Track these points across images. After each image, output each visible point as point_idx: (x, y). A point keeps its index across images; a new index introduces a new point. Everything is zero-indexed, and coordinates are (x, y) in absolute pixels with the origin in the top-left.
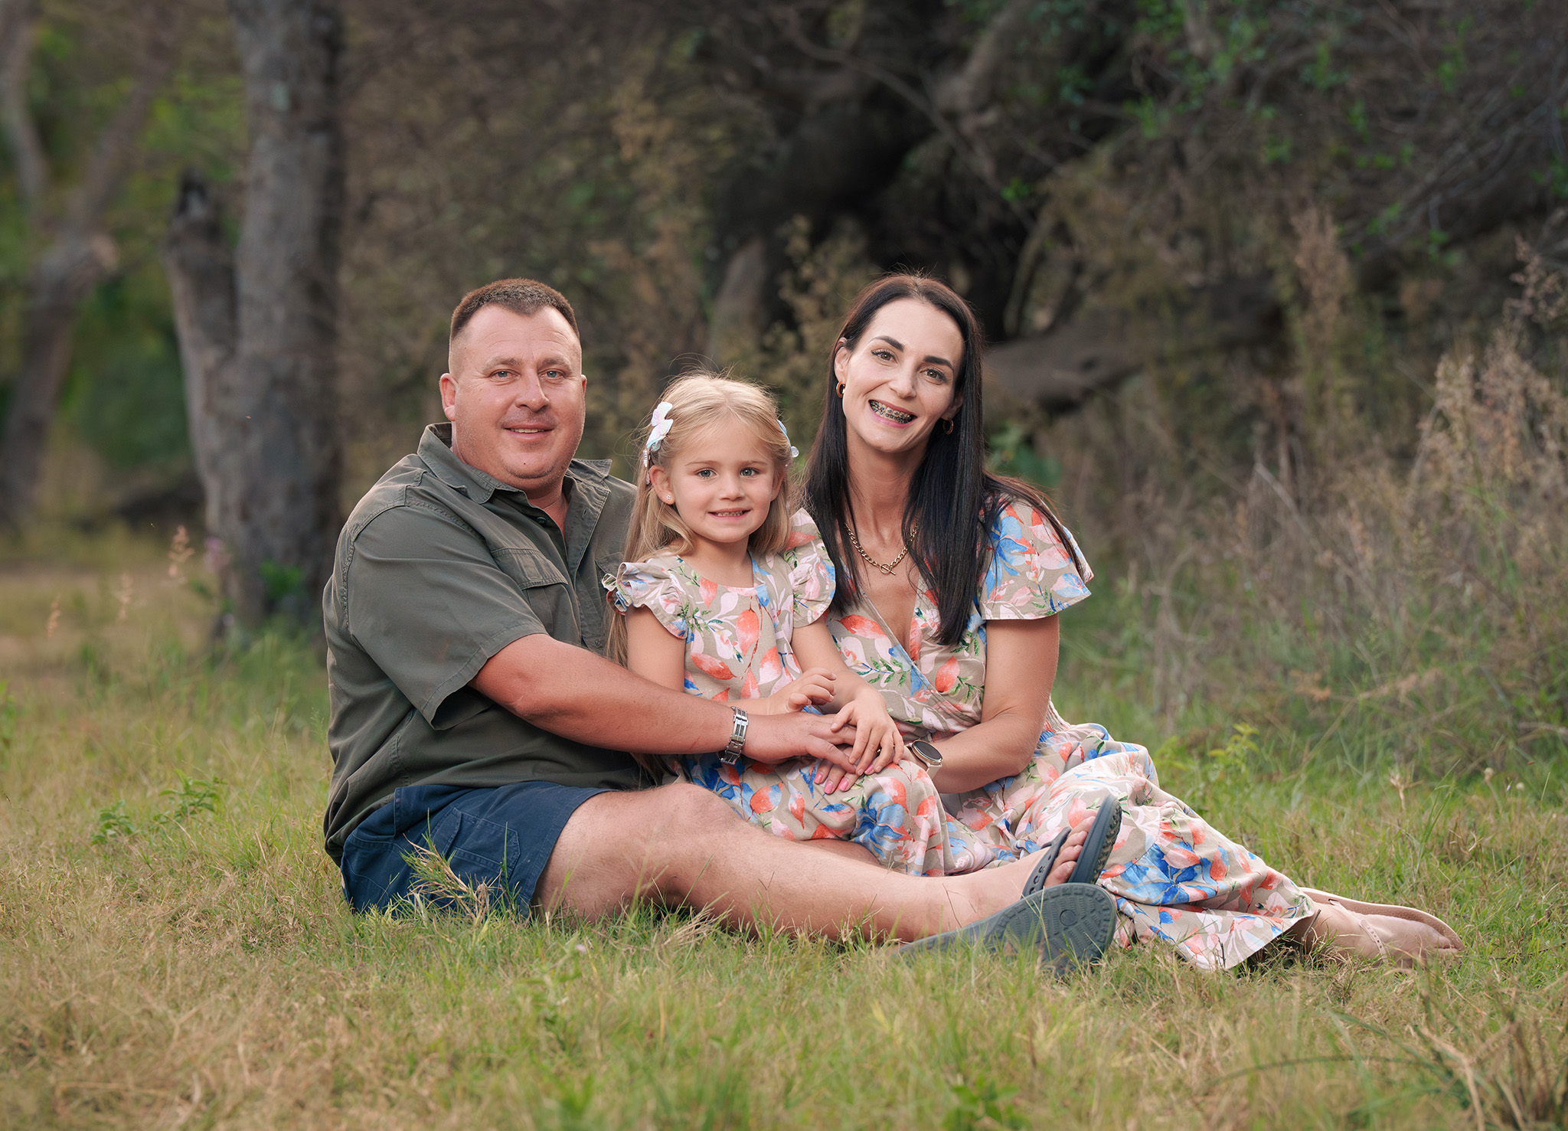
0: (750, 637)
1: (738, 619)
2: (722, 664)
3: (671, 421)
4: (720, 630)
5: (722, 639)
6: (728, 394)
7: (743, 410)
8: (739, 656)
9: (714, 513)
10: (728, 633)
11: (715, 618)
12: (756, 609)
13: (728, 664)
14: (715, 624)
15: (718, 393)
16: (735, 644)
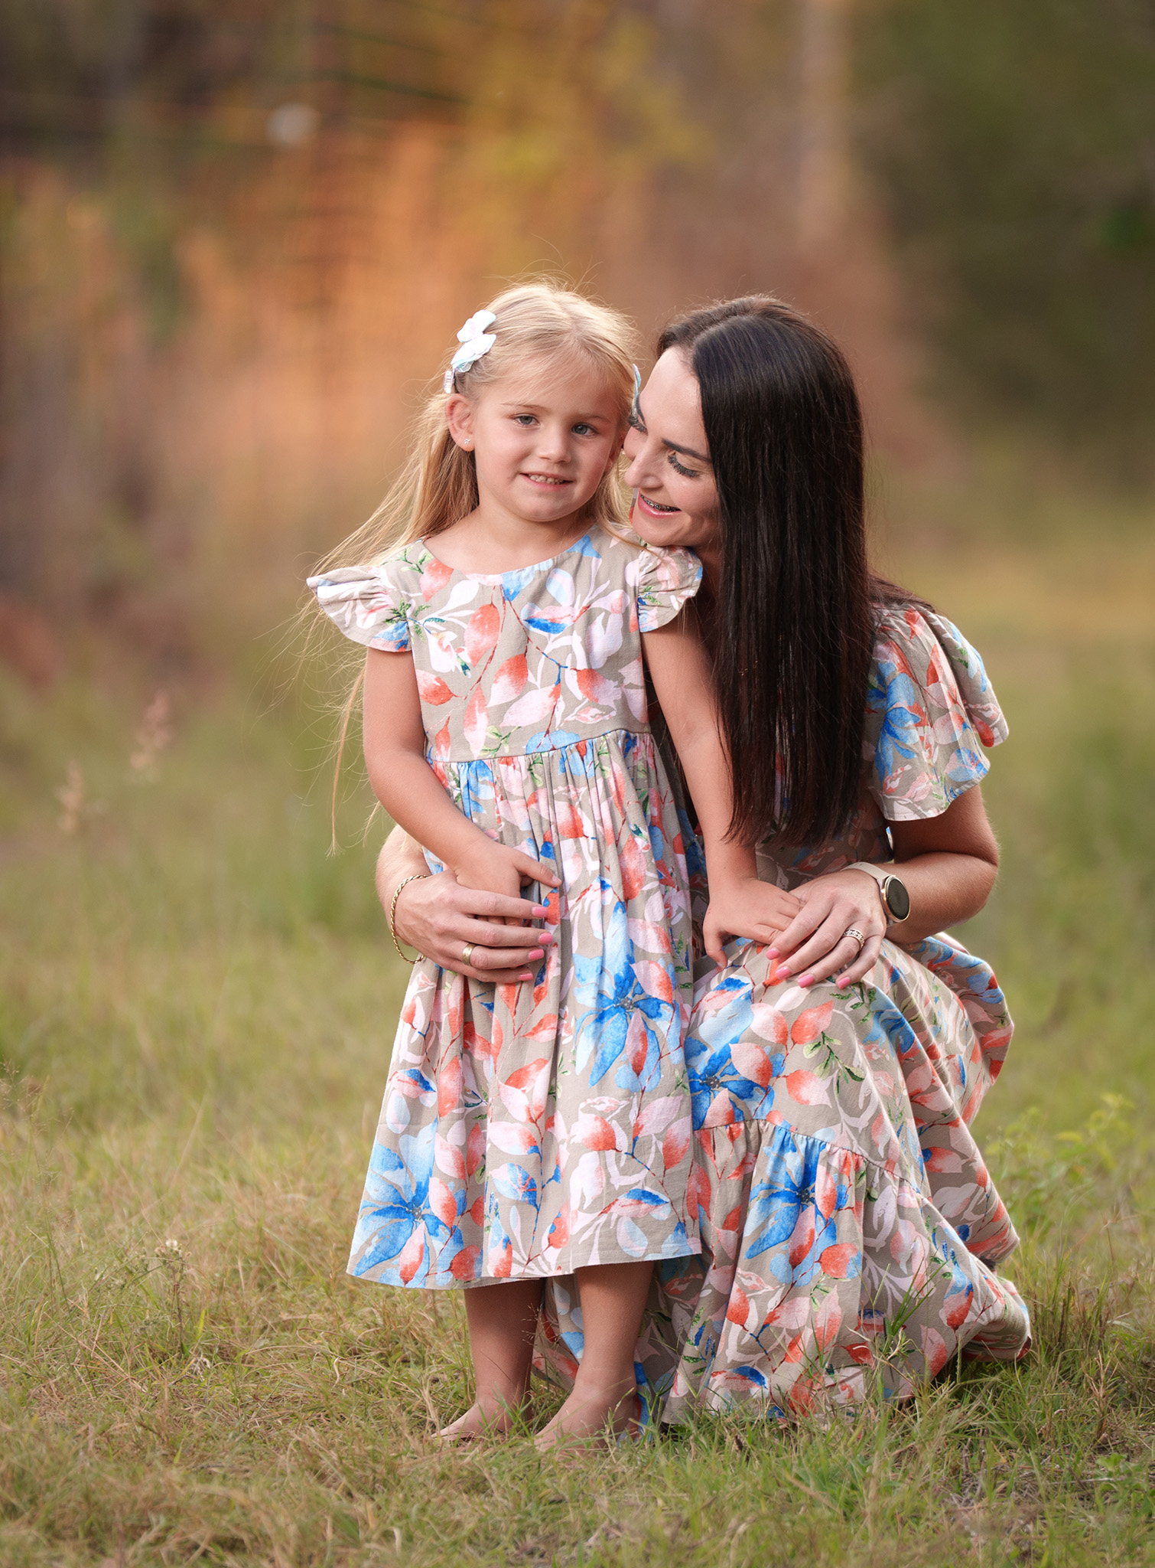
0: (486, 641)
1: (474, 616)
2: (438, 679)
3: (491, 338)
4: (439, 632)
5: (440, 644)
6: (577, 320)
7: (592, 346)
8: (465, 667)
9: (527, 475)
10: (451, 636)
11: (435, 615)
12: (499, 604)
13: (445, 679)
14: (432, 624)
15: (565, 315)
16: (460, 650)
